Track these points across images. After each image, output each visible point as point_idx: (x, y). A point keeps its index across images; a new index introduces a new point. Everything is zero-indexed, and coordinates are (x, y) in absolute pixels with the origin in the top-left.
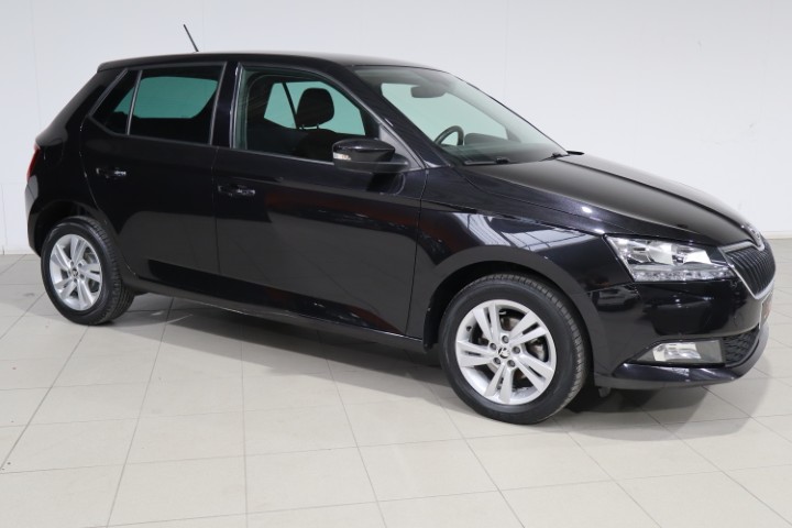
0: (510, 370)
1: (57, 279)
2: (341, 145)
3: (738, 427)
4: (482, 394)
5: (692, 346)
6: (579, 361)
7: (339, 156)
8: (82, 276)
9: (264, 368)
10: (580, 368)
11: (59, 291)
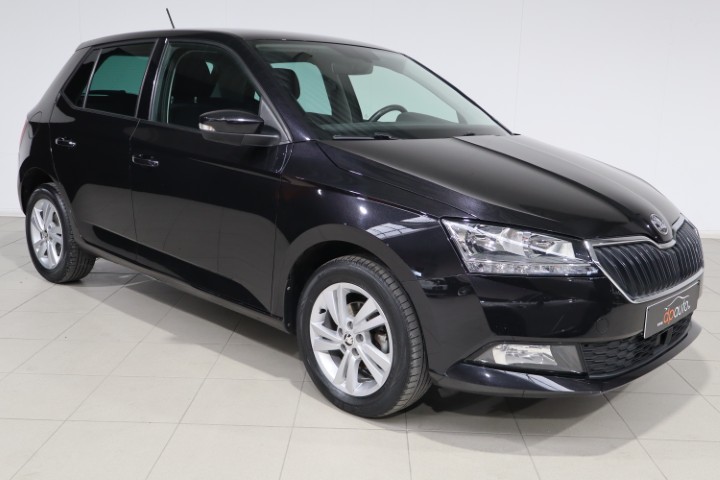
0: (354, 359)
1: (36, 239)
2: (209, 116)
3: (613, 447)
4: (331, 381)
5: (547, 350)
6: (414, 356)
7: (205, 127)
8: (51, 239)
9: (168, 334)
10: (415, 363)
11: (37, 250)
